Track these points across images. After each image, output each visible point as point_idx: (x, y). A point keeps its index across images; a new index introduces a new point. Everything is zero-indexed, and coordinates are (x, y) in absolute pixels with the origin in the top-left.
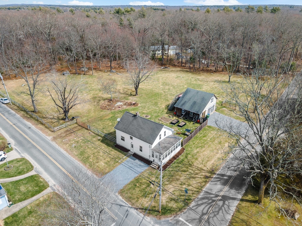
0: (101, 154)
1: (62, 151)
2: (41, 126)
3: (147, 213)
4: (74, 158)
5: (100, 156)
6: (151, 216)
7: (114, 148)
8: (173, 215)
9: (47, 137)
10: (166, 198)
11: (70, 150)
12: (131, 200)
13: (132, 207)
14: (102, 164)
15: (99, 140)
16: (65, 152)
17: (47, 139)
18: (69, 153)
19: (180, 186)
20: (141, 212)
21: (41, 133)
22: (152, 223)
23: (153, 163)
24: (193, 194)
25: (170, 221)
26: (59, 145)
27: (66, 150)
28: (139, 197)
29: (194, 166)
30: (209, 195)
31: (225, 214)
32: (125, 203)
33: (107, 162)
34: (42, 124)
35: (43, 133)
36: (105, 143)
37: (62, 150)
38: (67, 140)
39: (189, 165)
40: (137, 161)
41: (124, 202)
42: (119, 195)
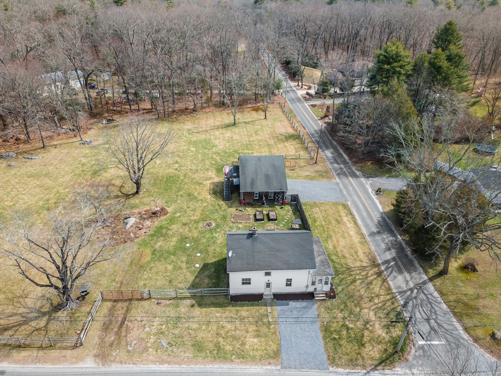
0: (229, 326)
1: (158, 369)
2: (24, 353)
3: (389, 364)
4: (197, 364)
5: (233, 332)
6: (396, 364)
7: (235, 304)
8: (410, 345)
9: (81, 365)
10: (381, 330)
11: (169, 355)
12: (355, 363)
13: (368, 372)
14: (253, 342)
15: (193, 306)
16: (166, 365)
17: (87, 370)
18: (175, 364)
19: (372, 303)
20: (383, 369)
21: (50, 366)
22: (408, 371)
23: (316, 294)
24: (393, 303)
25: (417, 354)
26: (134, 364)
27: (162, 361)
28: (358, 351)
29: (352, 268)
30: (405, 295)
31: (439, 306)
32: (355, 373)
33: (256, 333)
34: (19, 347)
35: (53, 363)
36: (210, 305)
37: (154, 366)
38: (135, 342)
39: (347, 270)
40: (293, 304)
41: (352, 373)
42: (335, 367)
